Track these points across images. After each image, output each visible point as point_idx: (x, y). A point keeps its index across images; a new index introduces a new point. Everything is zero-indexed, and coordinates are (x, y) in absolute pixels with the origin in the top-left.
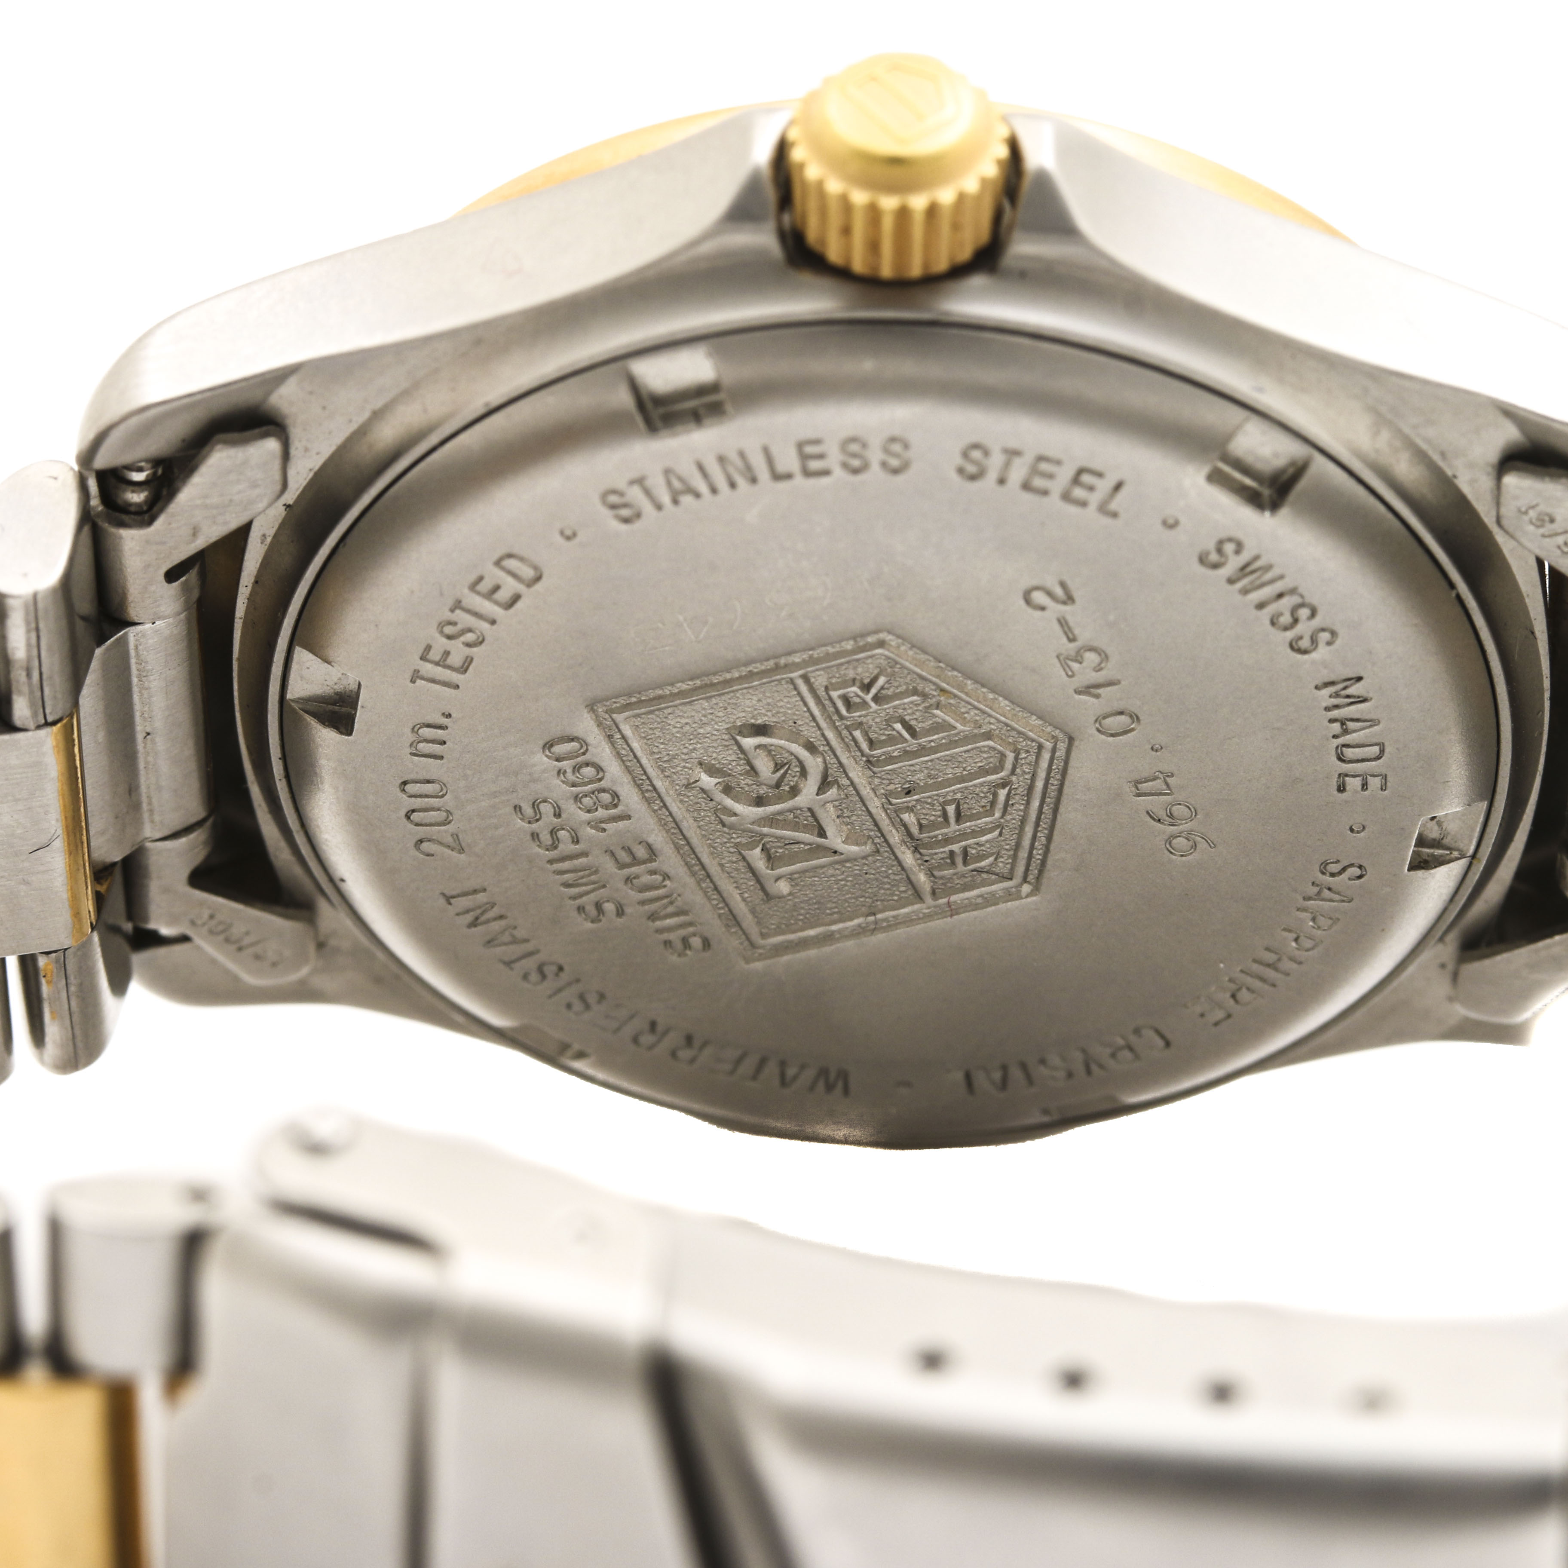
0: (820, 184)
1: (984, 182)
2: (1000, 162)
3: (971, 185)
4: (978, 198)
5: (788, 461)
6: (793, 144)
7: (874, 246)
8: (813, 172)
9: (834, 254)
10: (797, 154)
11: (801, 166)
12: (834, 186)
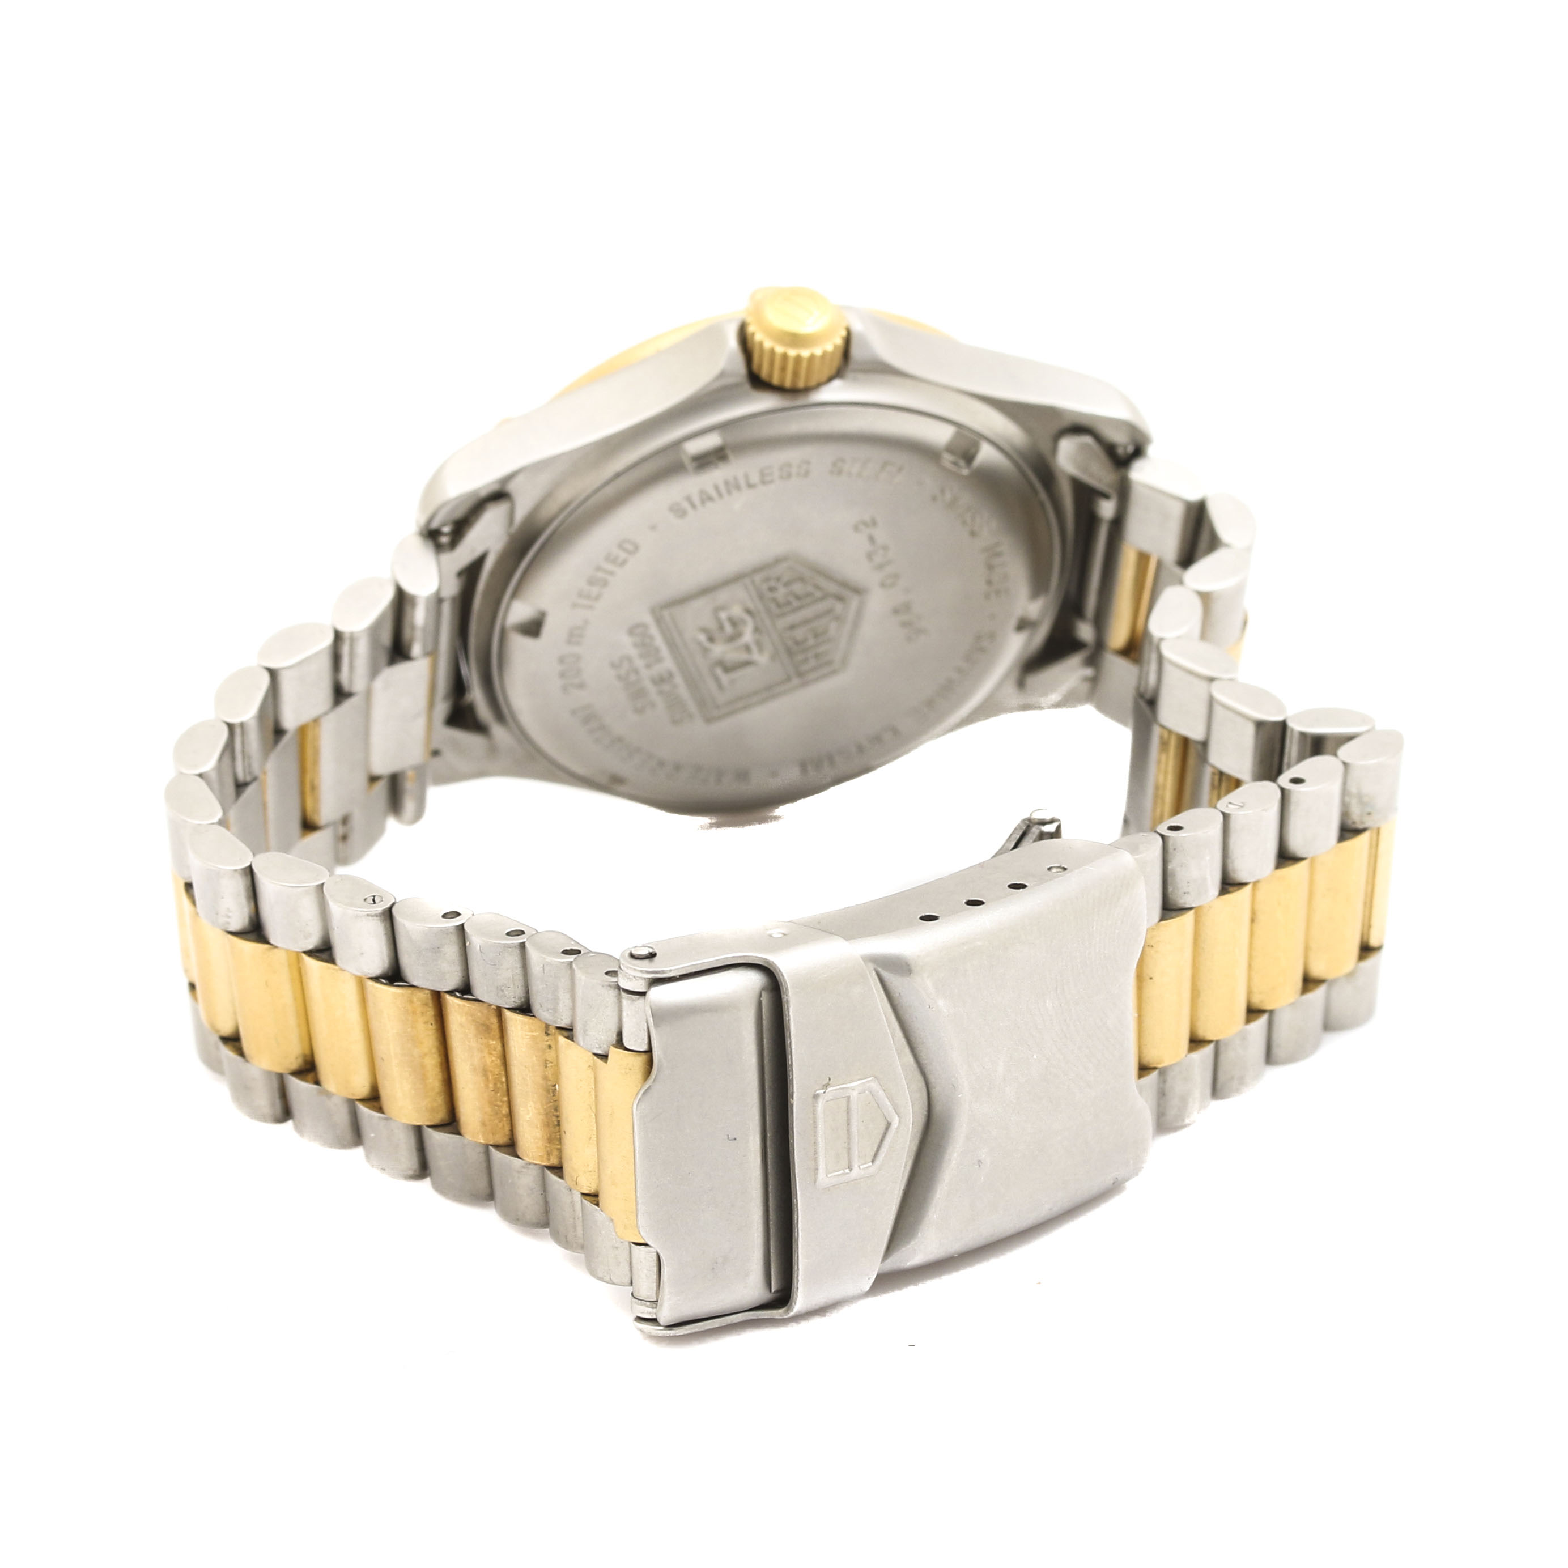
0: (761, 344)
1: (836, 347)
2: (843, 338)
3: (829, 348)
4: (833, 353)
5: (755, 478)
6: (749, 324)
7: (783, 369)
8: (758, 337)
9: (776, 381)
10: (751, 329)
11: (753, 334)
12: (768, 344)
